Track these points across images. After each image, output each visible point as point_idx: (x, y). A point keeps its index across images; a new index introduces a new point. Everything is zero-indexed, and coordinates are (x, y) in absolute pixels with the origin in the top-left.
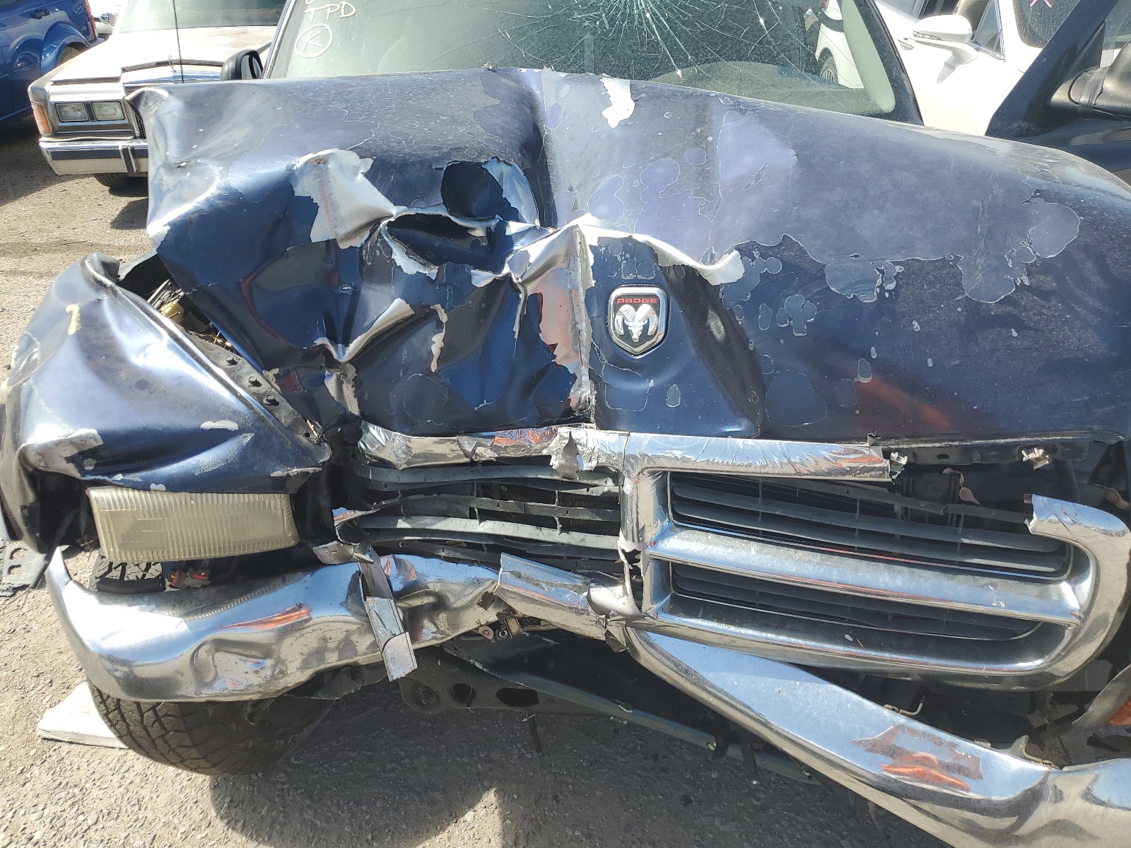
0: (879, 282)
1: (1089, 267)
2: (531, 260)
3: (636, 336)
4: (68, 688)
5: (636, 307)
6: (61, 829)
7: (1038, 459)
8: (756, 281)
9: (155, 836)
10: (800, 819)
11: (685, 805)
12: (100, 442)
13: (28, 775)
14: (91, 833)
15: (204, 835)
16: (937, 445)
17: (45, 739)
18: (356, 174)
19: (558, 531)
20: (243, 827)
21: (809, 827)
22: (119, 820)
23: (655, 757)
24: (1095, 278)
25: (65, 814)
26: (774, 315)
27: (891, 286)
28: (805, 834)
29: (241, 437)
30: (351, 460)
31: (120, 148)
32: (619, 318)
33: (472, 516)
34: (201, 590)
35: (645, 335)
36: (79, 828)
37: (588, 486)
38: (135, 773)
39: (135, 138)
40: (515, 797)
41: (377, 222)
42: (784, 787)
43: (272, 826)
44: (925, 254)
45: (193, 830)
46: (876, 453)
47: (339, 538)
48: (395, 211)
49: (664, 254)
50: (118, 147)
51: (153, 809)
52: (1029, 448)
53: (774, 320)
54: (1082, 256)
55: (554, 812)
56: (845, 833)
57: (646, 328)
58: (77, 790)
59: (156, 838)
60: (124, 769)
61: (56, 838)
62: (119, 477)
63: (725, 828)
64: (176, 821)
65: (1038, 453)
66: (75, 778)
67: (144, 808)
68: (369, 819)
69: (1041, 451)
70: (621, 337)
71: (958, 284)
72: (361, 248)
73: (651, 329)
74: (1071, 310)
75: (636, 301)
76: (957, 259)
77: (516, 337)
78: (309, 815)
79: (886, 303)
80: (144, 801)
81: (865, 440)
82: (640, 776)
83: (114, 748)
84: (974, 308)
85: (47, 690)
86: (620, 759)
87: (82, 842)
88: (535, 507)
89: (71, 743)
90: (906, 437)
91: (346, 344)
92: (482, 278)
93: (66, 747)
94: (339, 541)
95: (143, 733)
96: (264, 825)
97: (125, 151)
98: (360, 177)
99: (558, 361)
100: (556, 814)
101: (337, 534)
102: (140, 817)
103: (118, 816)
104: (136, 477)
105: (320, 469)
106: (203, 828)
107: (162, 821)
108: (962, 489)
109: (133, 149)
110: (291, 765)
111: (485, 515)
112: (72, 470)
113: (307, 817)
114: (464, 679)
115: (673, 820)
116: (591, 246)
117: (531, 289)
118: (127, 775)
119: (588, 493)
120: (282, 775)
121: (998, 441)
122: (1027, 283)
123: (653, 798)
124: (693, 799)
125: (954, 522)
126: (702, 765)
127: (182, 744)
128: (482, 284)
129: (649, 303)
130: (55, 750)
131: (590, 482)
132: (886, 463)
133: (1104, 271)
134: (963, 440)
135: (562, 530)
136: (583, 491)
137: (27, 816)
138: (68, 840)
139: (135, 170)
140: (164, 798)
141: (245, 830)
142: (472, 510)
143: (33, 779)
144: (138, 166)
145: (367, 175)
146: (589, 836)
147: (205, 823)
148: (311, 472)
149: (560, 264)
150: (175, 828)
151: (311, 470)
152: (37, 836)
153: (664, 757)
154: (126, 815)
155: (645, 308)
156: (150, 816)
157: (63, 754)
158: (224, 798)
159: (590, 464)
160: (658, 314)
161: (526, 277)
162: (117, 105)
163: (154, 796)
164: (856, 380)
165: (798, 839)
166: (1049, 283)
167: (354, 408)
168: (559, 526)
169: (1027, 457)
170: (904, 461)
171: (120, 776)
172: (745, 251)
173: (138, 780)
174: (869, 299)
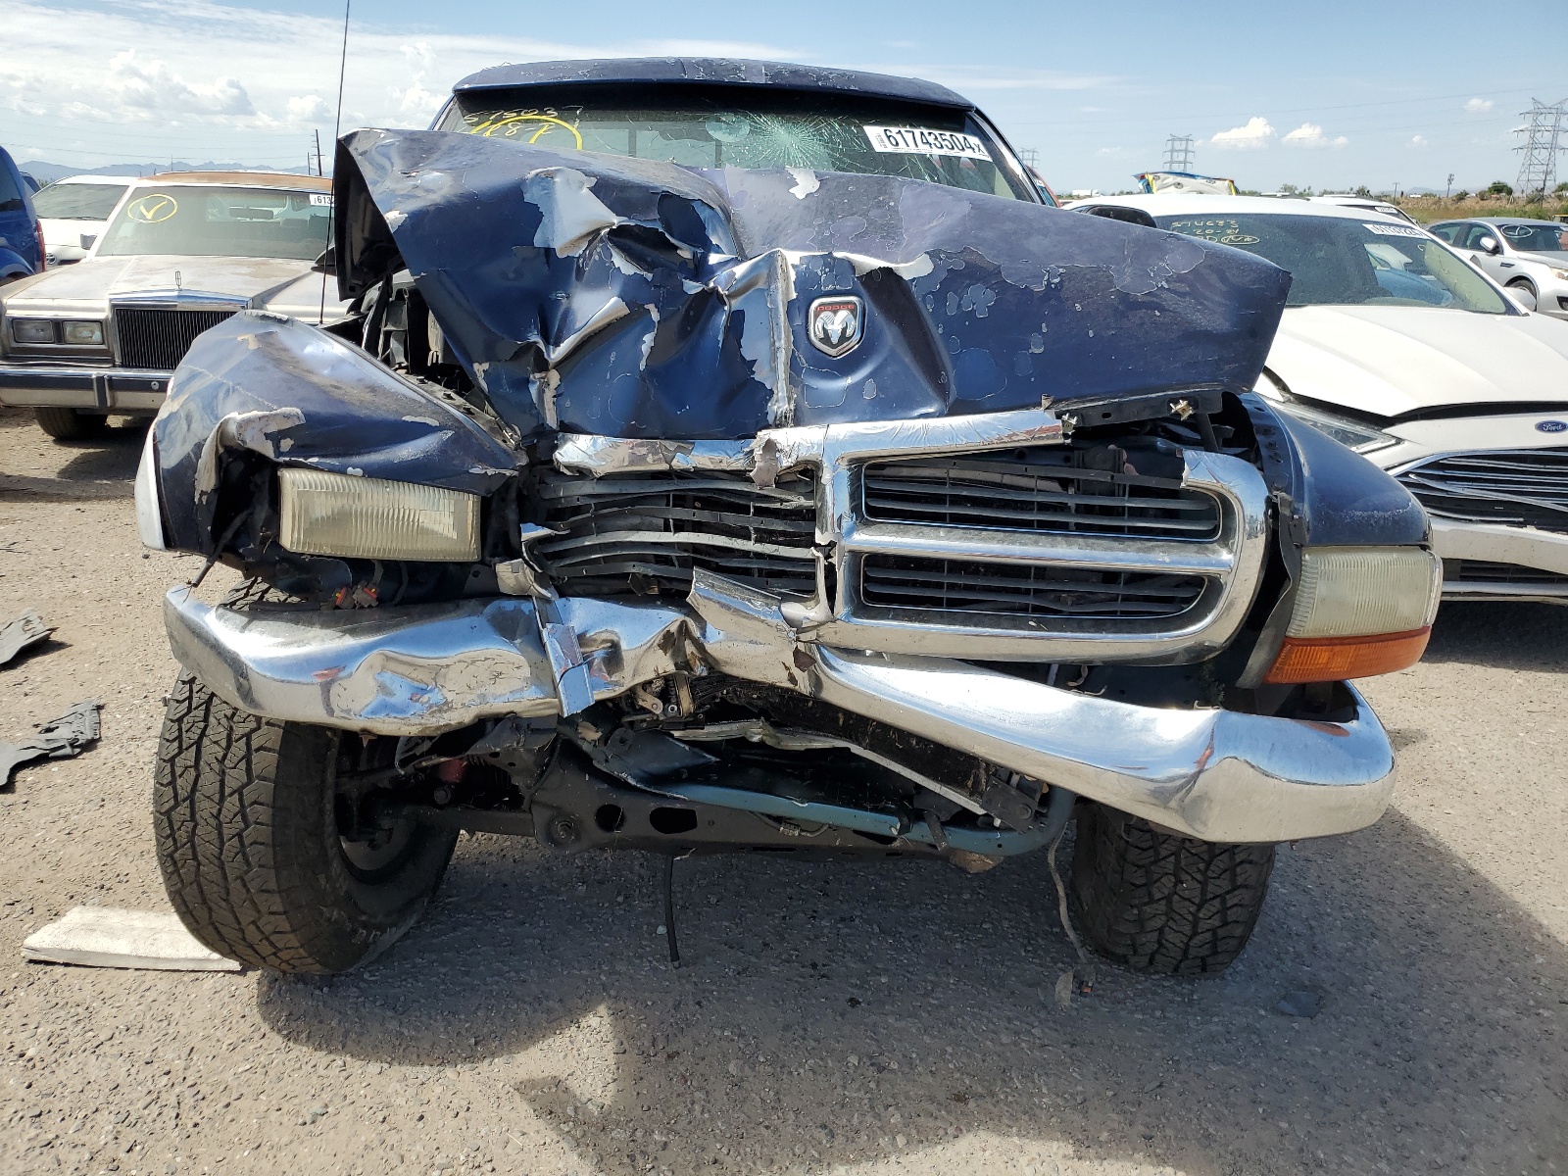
0: (1046, 278)
1: (1214, 279)
2: (737, 277)
3: (835, 340)
4: (56, 915)
5: (835, 312)
6: (62, 1046)
7: (1184, 410)
8: (944, 275)
9: (193, 1048)
10: (986, 1013)
11: (853, 1006)
12: (303, 421)
13: (11, 997)
14: (105, 1048)
15: (259, 1045)
16: (1101, 403)
17: (31, 961)
18: (581, 188)
19: (753, 542)
20: (309, 1037)
21: (995, 1020)
22: (142, 1035)
23: (814, 966)
24: (1219, 285)
25: (66, 1033)
26: (960, 301)
27: (1057, 280)
28: (991, 1026)
29: (440, 434)
30: (537, 487)
31: (94, 377)
32: (819, 324)
33: (667, 529)
34: (368, 610)
35: (843, 338)
36: (89, 1044)
37: (782, 501)
38: (159, 991)
39: (114, 366)
40: (649, 1003)
41: (597, 231)
42: (966, 988)
43: (346, 1035)
44: (1082, 263)
45: (243, 1041)
46: (1050, 415)
47: (525, 555)
48: (616, 221)
49: (861, 264)
50: (91, 375)
51: (187, 1025)
52: (1176, 403)
53: (959, 305)
54: (1208, 271)
55: (698, 1016)
56: (1036, 1024)
57: (844, 330)
58: (80, 1010)
59: (195, 1050)
60: (143, 988)
61: (57, 1055)
62: (315, 460)
63: (901, 1024)
64: (219, 1034)
65: (1183, 404)
66: (78, 998)
67: (175, 1023)
68: (470, 1027)
69: (1185, 402)
70: (821, 340)
71: (1111, 282)
72: (578, 258)
73: (849, 332)
74: (1201, 304)
75: (835, 308)
76: (1108, 268)
77: (720, 345)
78: (393, 1025)
79: (1052, 292)
80: (173, 1017)
81: (1040, 405)
82: (797, 982)
83: (127, 969)
84: (1124, 297)
85: (26, 917)
86: (773, 968)
87: (94, 1057)
88: (731, 519)
89: (67, 965)
90: (1076, 398)
91: (557, 344)
92: (692, 287)
93: (61, 970)
94: (524, 558)
95: (217, 876)
96: (336, 1035)
97: (100, 379)
98: (585, 191)
99: (757, 377)
100: (700, 1017)
101: (524, 549)
102: (171, 1031)
103: (140, 1032)
104: (334, 462)
105: (516, 473)
106: (256, 1039)
107: (201, 1034)
108: (1126, 465)
109: (110, 379)
110: (366, 981)
111: (680, 527)
112: (268, 450)
113: (391, 1027)
114: (614, 798)
115: (839, 1019)
116: (794, 266)
117: (735, 304)
118: (148, 993)
119: (782, 507)
120: (355, 990)
121: (1150, 396)
122: (1166, 287)
123: (814, 1001)
124: (861, 1000)
125: (1121, 493)
126: (869, 971)
127: (264, 888)
128: (693, 292)
129: (848, 309)
130: (45, 973)
131: (783, 496)
132: (1059, 423)
133: (1223, 279)
134: (1121, 397)
135: (756, 541)
136: (778, 505)
137: (13, 1035)
138: (72, 1056)
139: (109, 404)
140: (199, 1015)
141: (312, 1040)
142: (666, 521)
143: (18, 1001)
144: (114, 399)
145: (591, 189)
146: (741, 1035)
147: (257, 1036)
148: (508, 475)
149: (761, 285)
150: (218, 1041)
151: (508, 473)
152: (30, 1053)
153: (824, 966)
154: (151, 1031)
155: (843, 314)
156: (184, 1031)
157: (58, 977)
158: (280, 1011)
159: (790, 460)
160: (855, 318)
161: (732, 290)
162: (96, 326)
163: (187, 1013)
164: (1030, 351)
165: (984, 1030)
166: (1183, 288)
167: (551, 421)
168: (753, 536)
169: (1175, 408)
170: (1074, 421)
171: (139, 995)
172: (933, 255)
173: (163, 998)
174: (1039, 288)
